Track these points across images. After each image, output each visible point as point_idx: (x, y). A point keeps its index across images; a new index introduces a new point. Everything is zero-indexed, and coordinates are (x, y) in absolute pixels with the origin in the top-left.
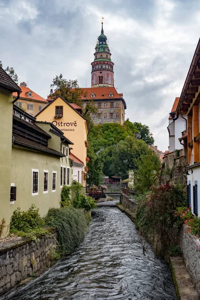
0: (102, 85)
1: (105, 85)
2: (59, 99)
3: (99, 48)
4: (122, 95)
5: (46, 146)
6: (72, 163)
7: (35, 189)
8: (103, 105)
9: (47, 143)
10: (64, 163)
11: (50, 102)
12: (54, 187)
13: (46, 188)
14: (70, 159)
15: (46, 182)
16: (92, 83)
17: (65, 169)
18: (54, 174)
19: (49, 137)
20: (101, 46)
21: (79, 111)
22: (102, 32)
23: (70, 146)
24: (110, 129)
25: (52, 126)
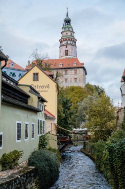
0: (67, 57)
1: (70, 57)
2: (36, 67)
3: (65, 28)
4: (83, 64)
5: (27, 103)
6: (46, 117)
7: (19, 137)
8: (69, 71)
9: (27, 101)
10: (40, 117)
11: (28, 70)
12: (33, 136)
13: (27, 136)
14: (45, 114)
15: (26, 131)
16: (60, 55)
17: (41, 121)
18: (33, 125)
19: (29, 97)
20: (66, 26)
21: (51, 76)
22: (67, 15)
23: (45, 103)
24: (74, 90)
25: (31, 87)
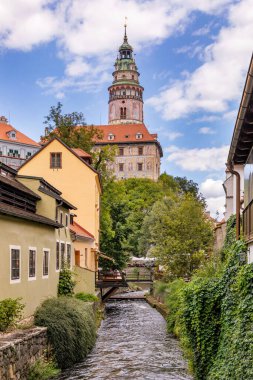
0: (125, 121)
1: (130, 121)
2: (56, 142)
3: (121, 65)
4: (156, 136)
5: (34, 212)
6: (74, 237)
7: (16, 274)
8: (126, 150)
9: (34, 207)
10: (62, 237)
11: (44, 147)
12: (46, 271)
13: (32, 272)
14: (71, 231)
15: (32, 263)
16: (110, 118)
17: (63, 245)
18: (45, 252)
19: (38, 199)
20: (123, 61)
21: (87, 160)
22: (126, 40)
23: (72, 212)
24: (137, 185)
25: (42, 181)
